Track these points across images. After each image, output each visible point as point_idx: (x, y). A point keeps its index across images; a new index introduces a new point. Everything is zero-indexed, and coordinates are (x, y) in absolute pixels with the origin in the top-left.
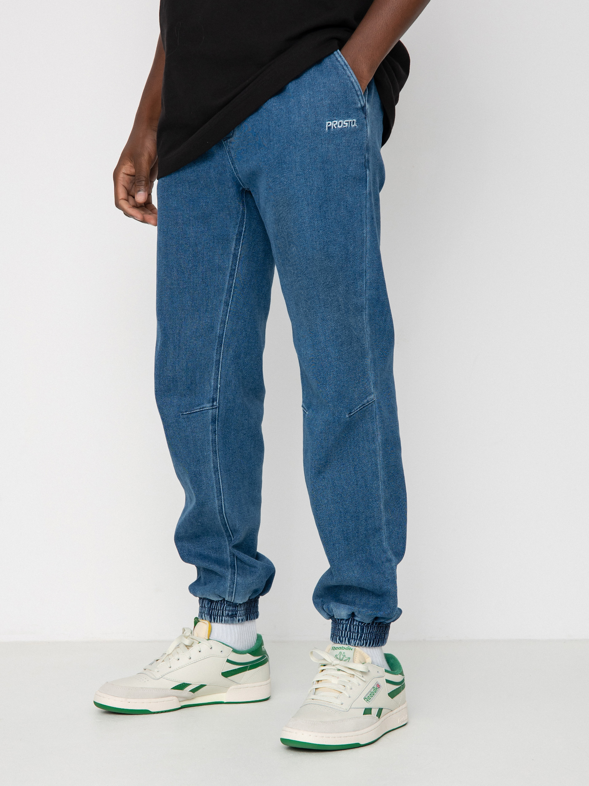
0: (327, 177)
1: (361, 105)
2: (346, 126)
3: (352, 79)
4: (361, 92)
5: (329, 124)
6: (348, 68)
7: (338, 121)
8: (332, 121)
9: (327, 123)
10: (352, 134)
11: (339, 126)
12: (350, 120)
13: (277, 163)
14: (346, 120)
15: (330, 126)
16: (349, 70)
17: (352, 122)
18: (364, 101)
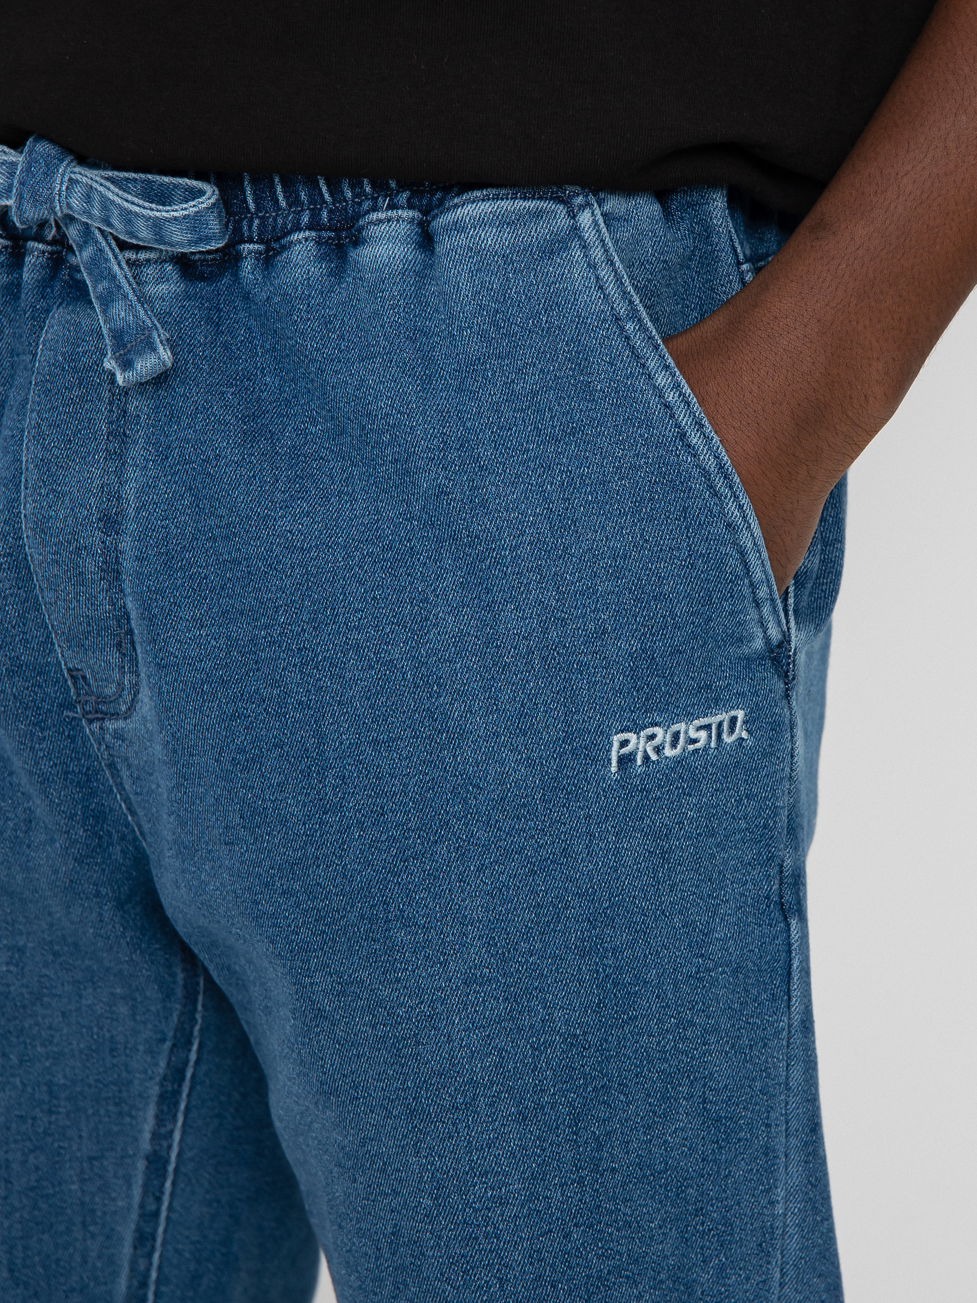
0: (615, 984)
1: (767, 640)
2: (698, 745)
3: (746, 541)
4: (771, 590)
5: (624, 743)
6: (731, 488)
7: (668, 727)
8: (637, 729)
9: (616, 739)
10: (726, 777)
11: (668, 752)
12: (719, 718)
13: (362, 917)
14: (698, 718)
15: (631, 754)
16: (737, 498)
17: (725, 726)
18: (779, 623)
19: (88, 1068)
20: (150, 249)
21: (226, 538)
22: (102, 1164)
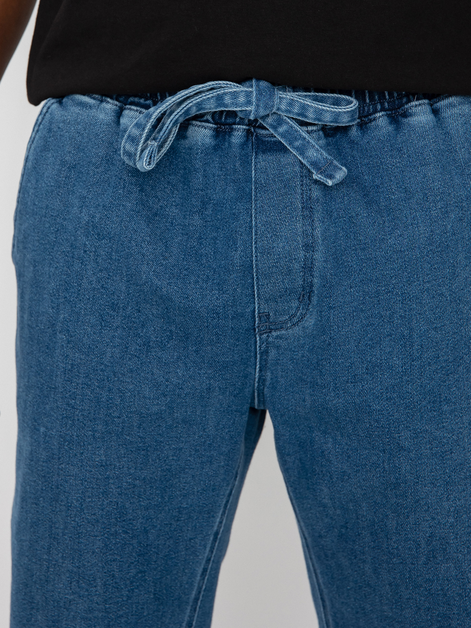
19: (200, 498)
20: (314, 125)
21: (364, 249)
22: (195, 541)
